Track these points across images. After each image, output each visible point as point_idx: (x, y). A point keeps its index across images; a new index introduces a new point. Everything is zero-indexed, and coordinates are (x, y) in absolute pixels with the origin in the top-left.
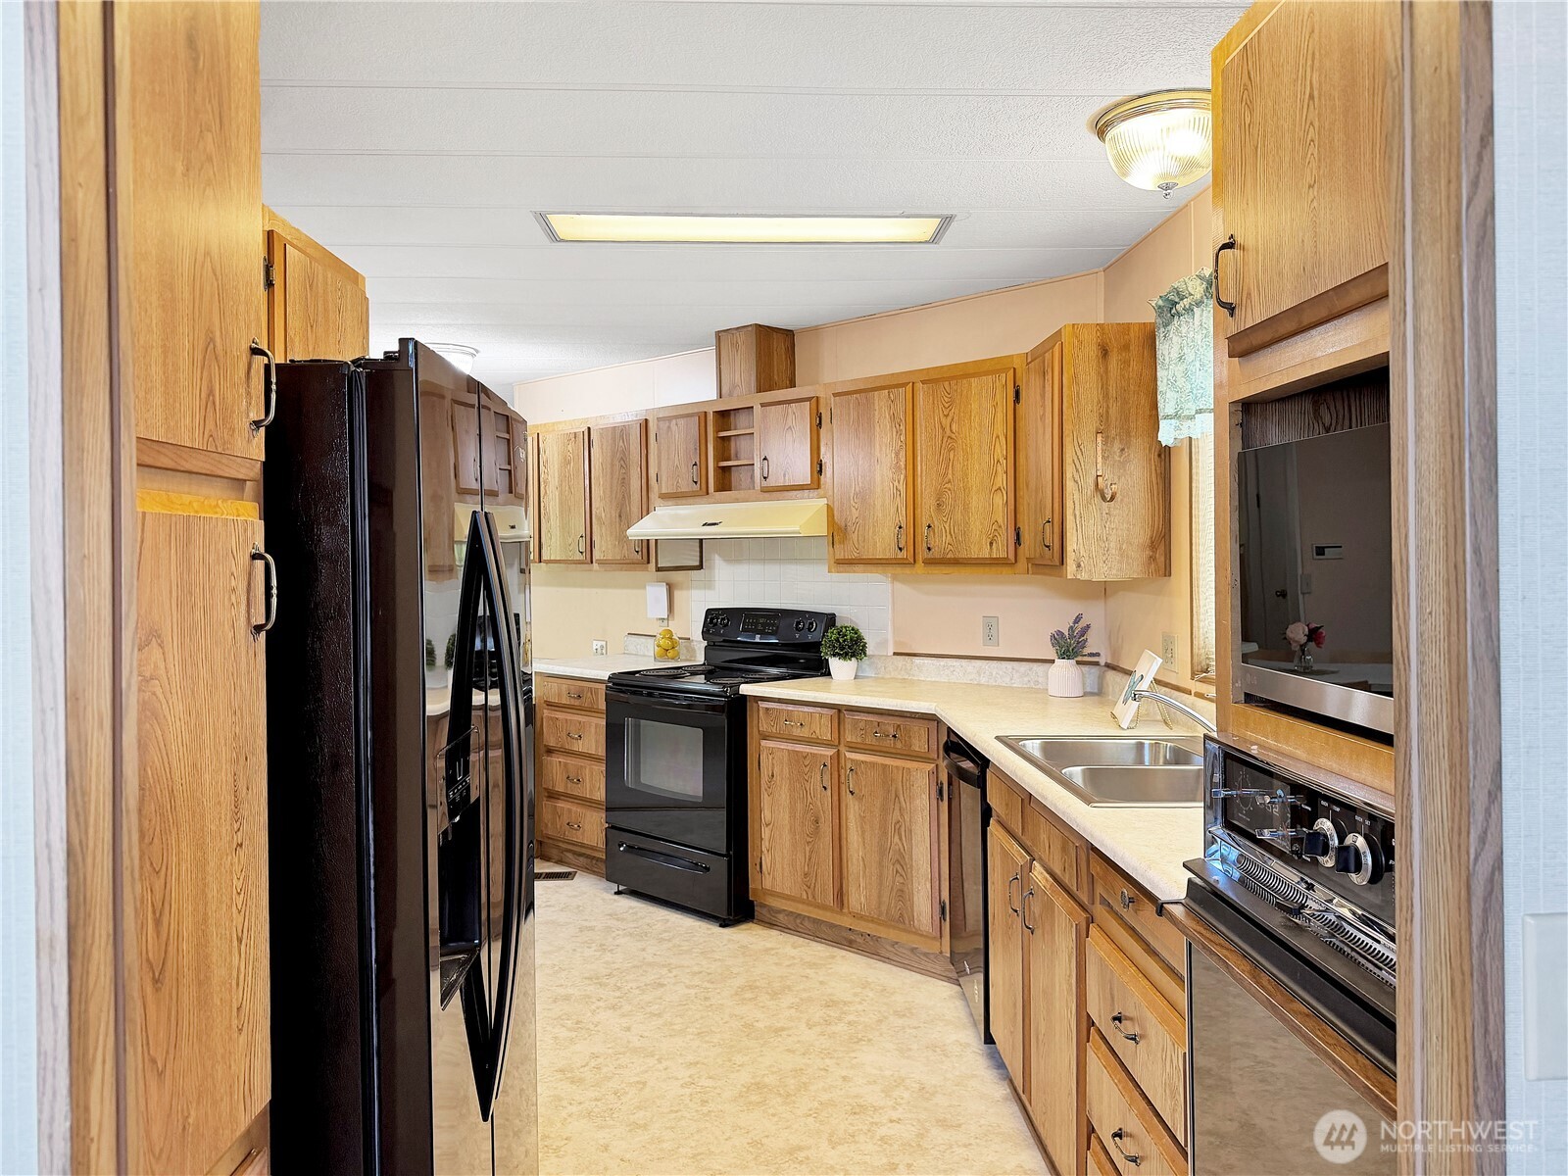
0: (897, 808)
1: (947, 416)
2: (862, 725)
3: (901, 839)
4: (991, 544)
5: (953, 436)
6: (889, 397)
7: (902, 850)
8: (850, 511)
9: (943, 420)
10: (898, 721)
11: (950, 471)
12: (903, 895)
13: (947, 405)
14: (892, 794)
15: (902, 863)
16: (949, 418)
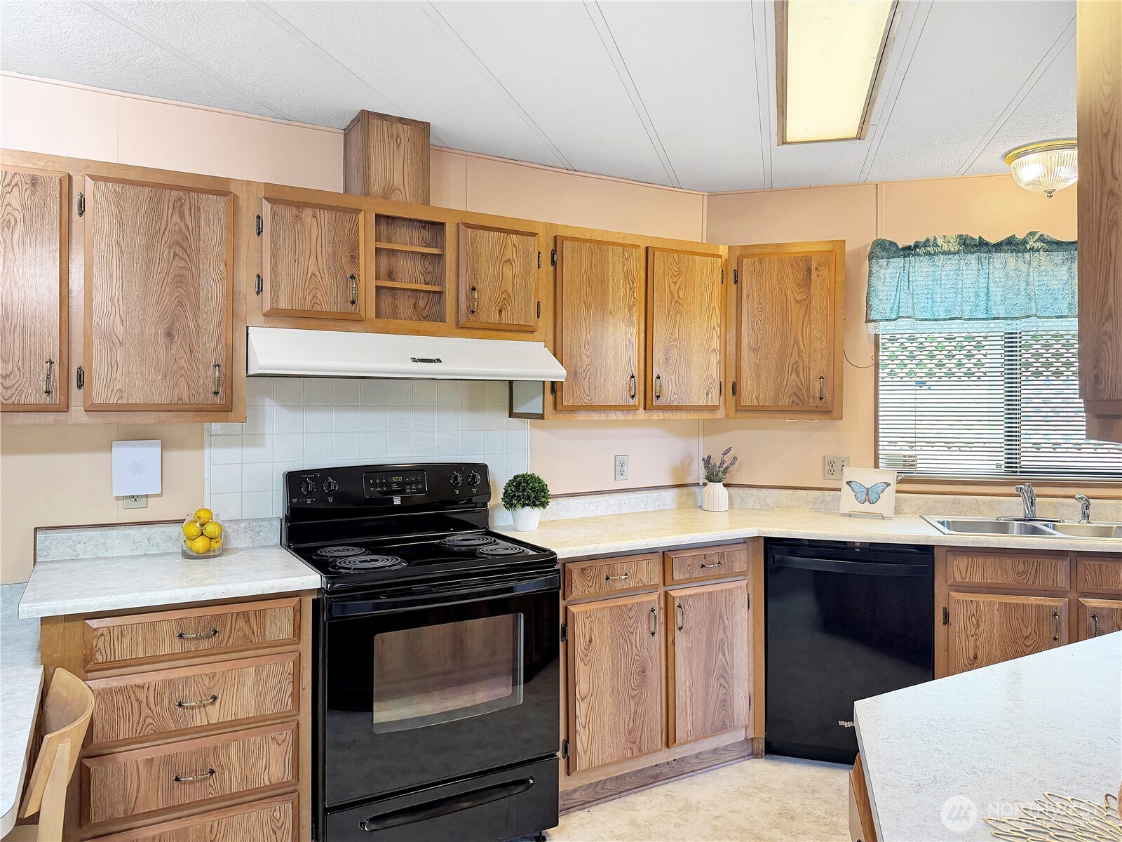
0: (721, 628)
1: (675, 283)
2: (689, 561)
3: (724, 655)
4: (707, 394)
5: (680, 301)
6: (624, 254)
7: (725, 664)
8: (581, 357)
9: (672, 285)
10: (720, 550)
11: (677, 331)
12: (725, 703)
13: (676, 274)
14: (717, 617)
15: (725, 676)
16: (677, 287)
